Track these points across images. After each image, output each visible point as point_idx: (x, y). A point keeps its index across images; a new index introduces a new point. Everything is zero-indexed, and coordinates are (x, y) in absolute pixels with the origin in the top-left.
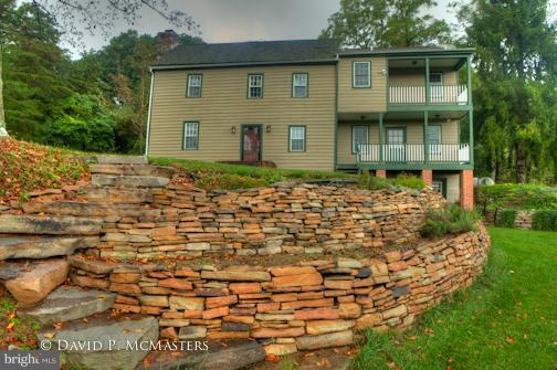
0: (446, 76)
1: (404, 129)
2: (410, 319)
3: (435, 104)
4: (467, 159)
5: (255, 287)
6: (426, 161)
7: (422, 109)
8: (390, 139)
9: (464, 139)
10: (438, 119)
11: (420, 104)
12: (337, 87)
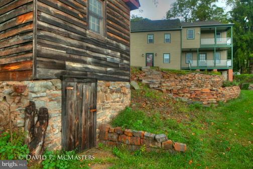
0: (222, 33)
1: (206, 54)
2: (225, 101)
3: (219, 45)
4: (230, 65)
5: (199, 92)
6: (215, 66)
7: (213, 47)
8: (201, 58)
9: (229, 58)
10: (219, 50)
11: (212, 45)
12: (181, 39)
